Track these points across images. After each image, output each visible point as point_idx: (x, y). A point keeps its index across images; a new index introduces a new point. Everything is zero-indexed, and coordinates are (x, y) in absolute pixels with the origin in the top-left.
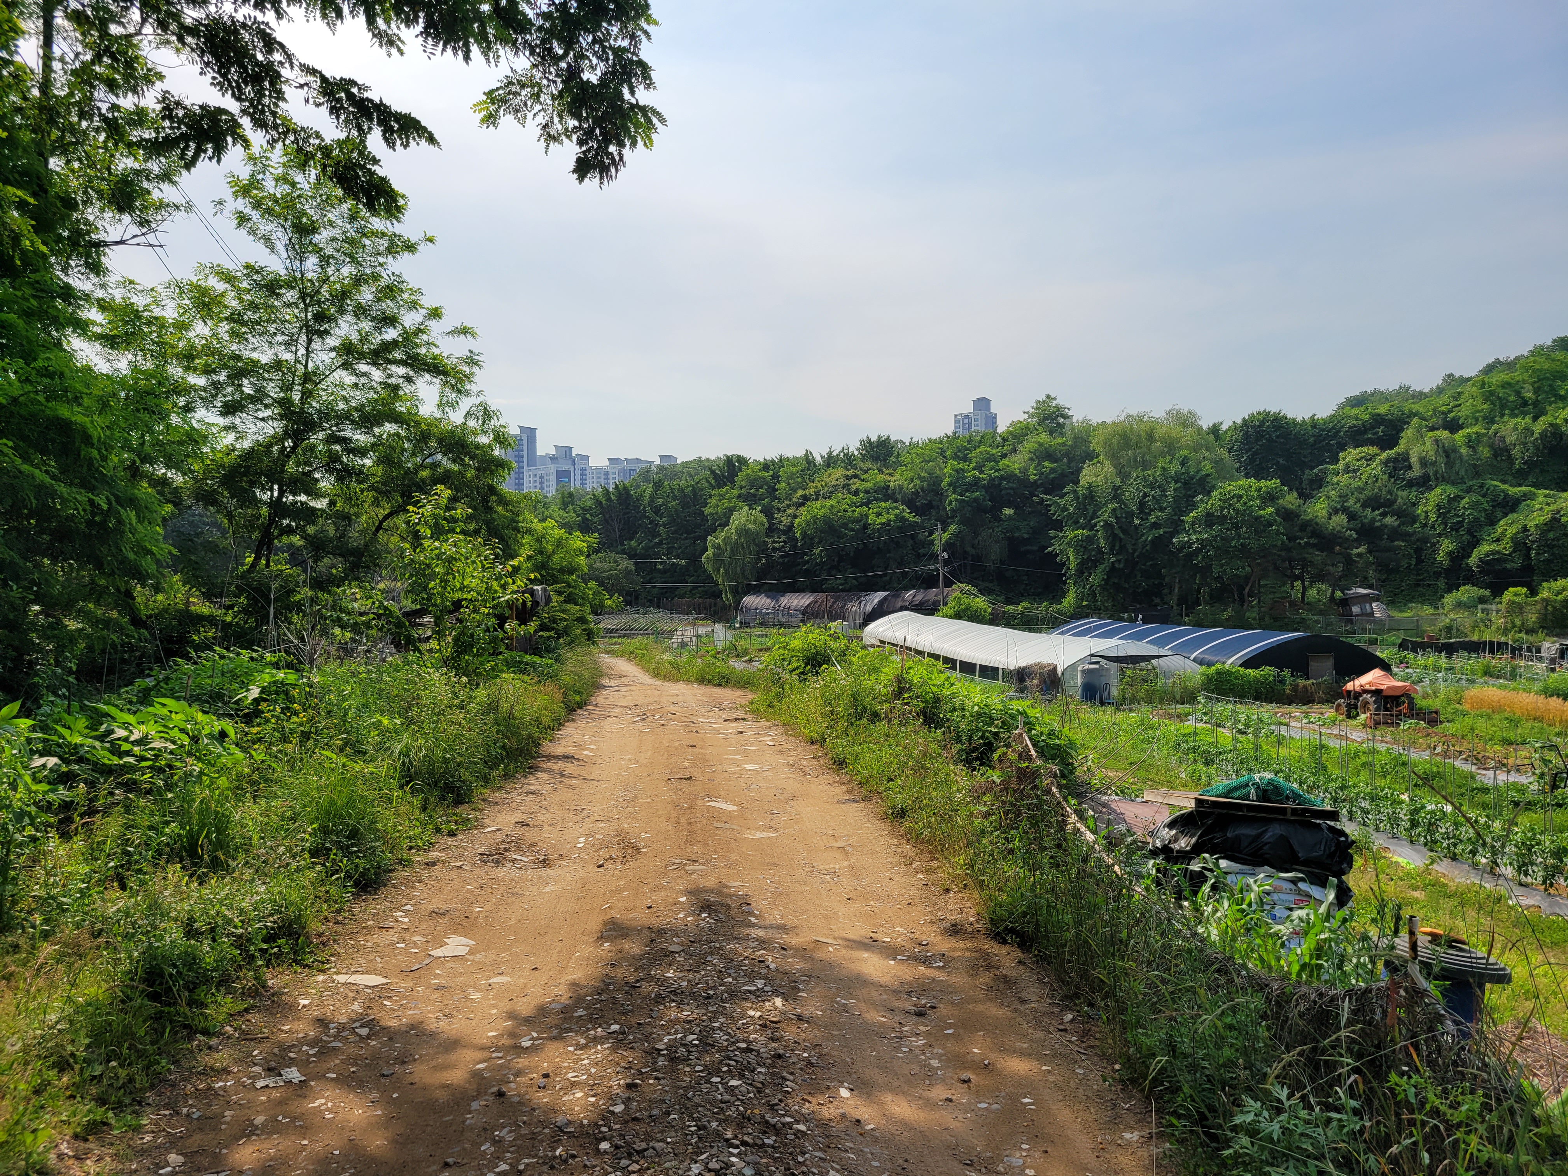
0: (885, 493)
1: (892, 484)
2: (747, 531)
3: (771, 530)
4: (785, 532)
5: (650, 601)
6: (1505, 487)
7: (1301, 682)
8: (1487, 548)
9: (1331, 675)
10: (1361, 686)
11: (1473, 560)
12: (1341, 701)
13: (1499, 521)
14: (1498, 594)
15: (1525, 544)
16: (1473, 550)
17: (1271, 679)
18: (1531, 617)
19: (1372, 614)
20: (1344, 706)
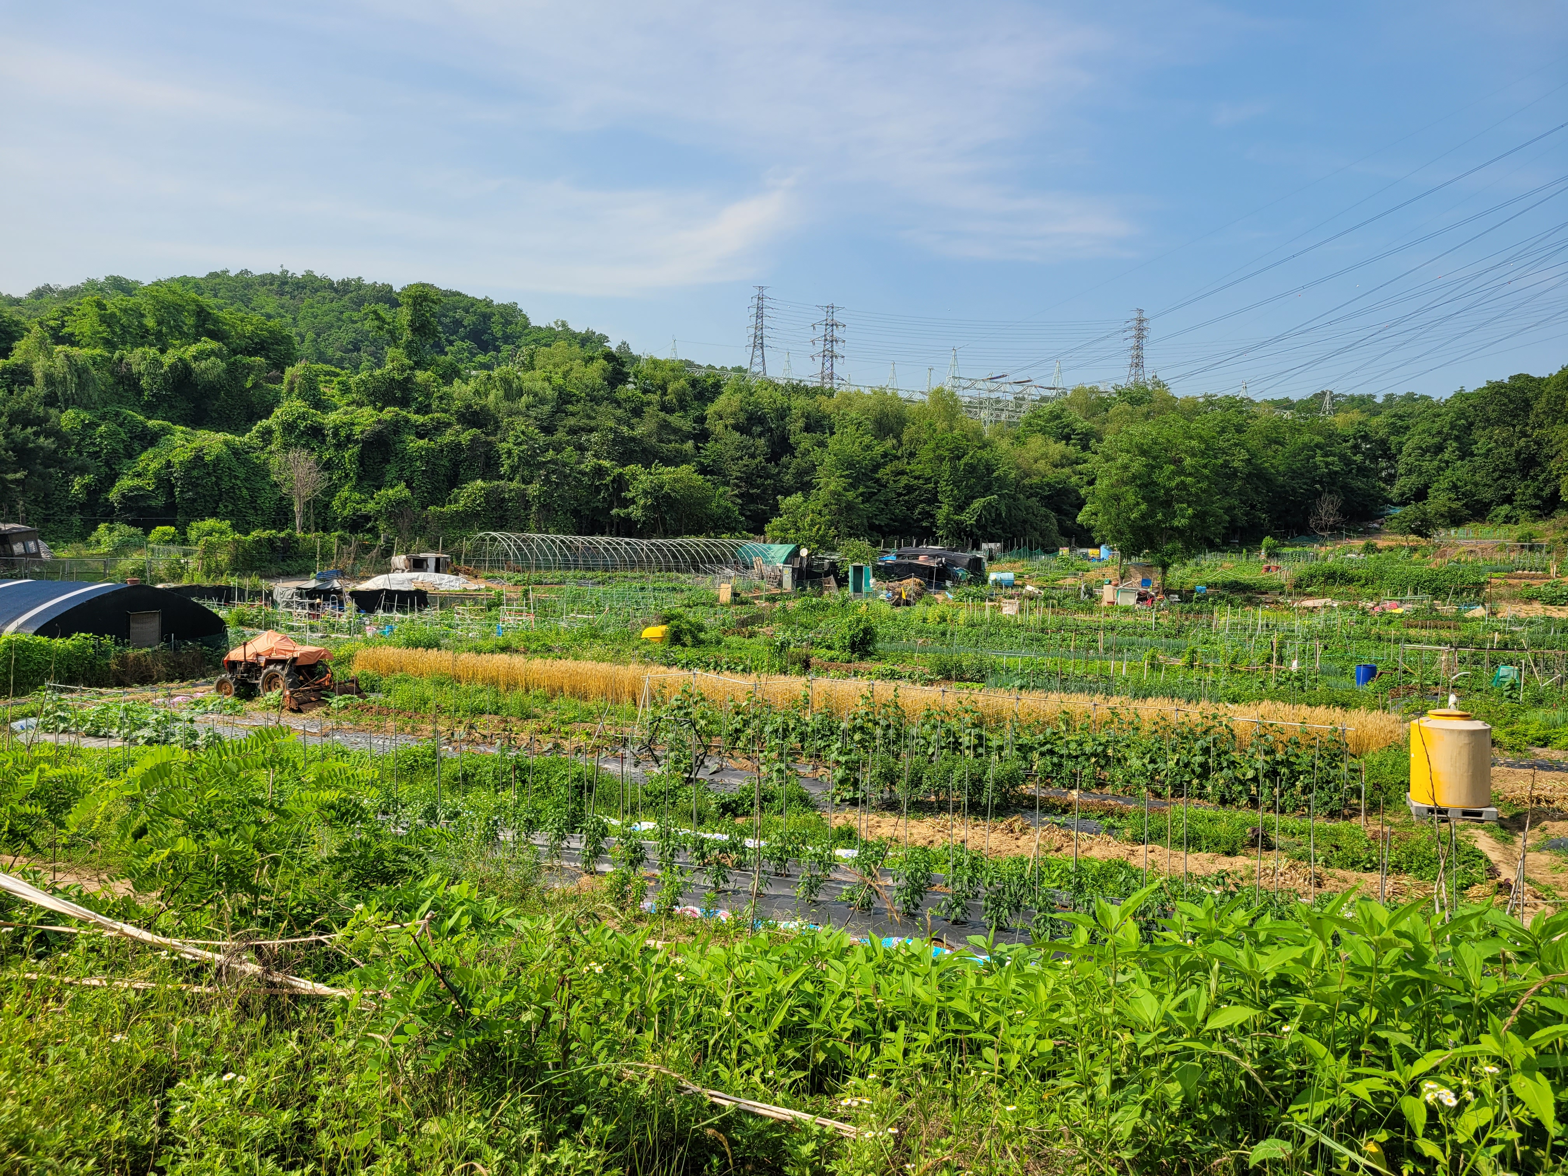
6: (141, 418)
7: (131, 652)
8: (130, 483)
9: (168, 640)
10: (258, 655)
11: (113, 495)
12: (226, 676)
13: (140, 454)
14: (147, 533)
15: (169, 481)
16: (113, 484)
17: (91, 650)
18: (223, 557)
19: (37, 554)
20: (231, 682)
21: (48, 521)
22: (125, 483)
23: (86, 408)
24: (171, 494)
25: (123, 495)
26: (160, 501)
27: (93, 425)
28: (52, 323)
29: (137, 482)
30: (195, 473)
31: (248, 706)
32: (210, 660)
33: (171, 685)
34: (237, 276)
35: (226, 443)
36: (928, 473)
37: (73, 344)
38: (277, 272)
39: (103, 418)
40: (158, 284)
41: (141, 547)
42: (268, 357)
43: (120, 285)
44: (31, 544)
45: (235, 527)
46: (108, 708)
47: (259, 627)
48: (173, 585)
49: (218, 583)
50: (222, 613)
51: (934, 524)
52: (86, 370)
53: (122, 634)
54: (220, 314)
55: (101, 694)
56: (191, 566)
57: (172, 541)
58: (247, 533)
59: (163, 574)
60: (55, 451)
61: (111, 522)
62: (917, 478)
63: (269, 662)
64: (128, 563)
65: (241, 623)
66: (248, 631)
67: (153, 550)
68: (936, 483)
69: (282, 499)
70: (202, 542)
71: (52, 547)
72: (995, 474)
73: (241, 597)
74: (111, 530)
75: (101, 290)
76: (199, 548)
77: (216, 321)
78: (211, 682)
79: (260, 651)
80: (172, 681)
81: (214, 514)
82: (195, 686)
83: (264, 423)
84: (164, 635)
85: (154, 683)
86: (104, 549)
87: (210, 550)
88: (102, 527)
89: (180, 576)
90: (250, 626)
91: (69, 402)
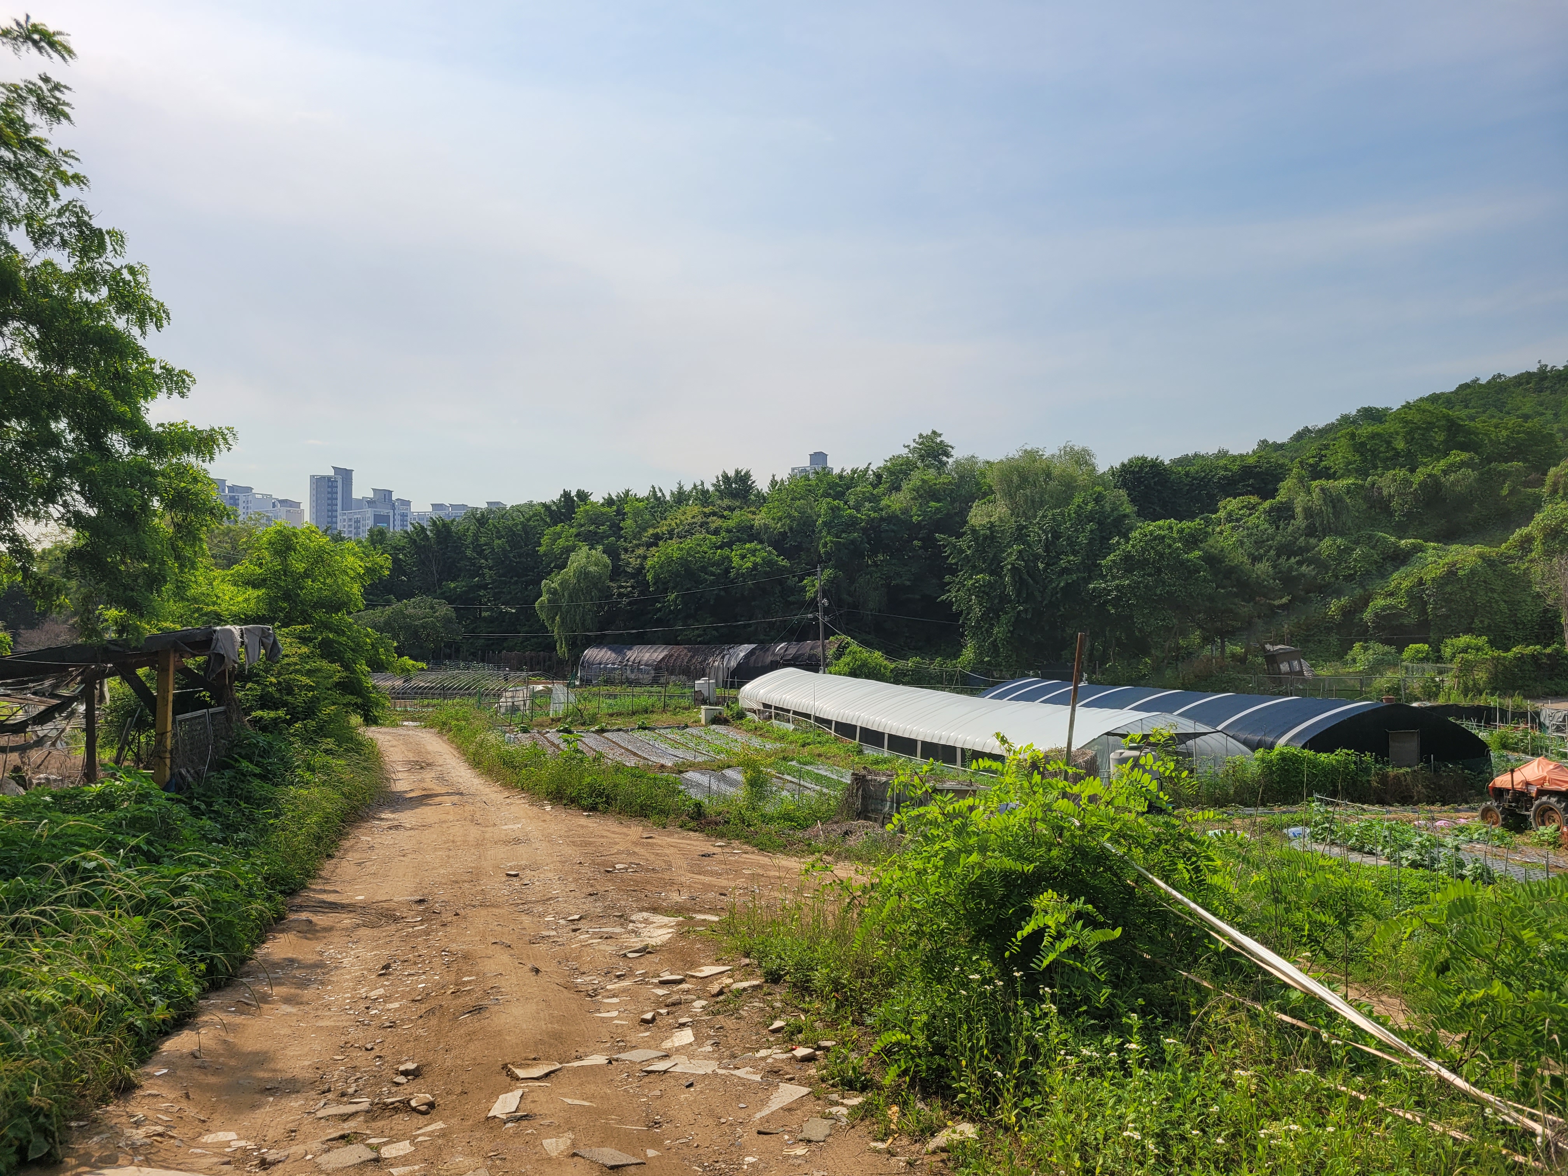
0: (748, 533)
1: (757, 523)
2: (587, 574)
3: (617, 572)
4: (632, 576)
5: (474, 654)
6: (1393, 539)
7: (1391, 771)
8: (1383, 602)
9: (1428, 761)
10: (1528, 784)
11: (1368, 615)
12: (1491, 803)
13: (1391, 574)
14: (1400, 651)
15: (1421, 598)
16: (1366, 605)
17: (1353, 766)
18: (1481, 676)
19: (1301, 672)
20: (1498, 811)
21: (1309, 641)
22: (1380, 602)
23: (1342, 534)
24: (1424, 612)
25: (1377, 615)
26: (1413, 618)
27: (1348, 550)
28: (1311, 461)
29: (1390, 601)
30: (1448, 589)
31: (1518, 839)
32: (1472, 787)
33: (1432, 808)
34: (1489, 382)
35: (1481, 556)
37: (1328, 477)
38: (1534, 369)
39: (1357, 542)
40: (1408, 406)
41: (1396, 665)
42: (1525, 460)
43: (1370, 415)
44: (1296, 663)
45: (1492, 643)
46: (1372, 825)
47: (1525, 752)
48: (1428, 704)
49: (1476, 703)
50: (1482, 735)
52: (1340, 500)
53: (1382, 752)
54: (1472, 424)
55: (1364, 810)
56: (1447, 684)
57: (1426, 659)
58: (1508, 650)
59: (1417, 692)
60: (1315, 578)
61: (1366, 641)
63: (1541, 793)
64: (1384, 681)
65: (1504, 746)
66: (1512, 756)
67: (1407, 668)
69: (1546, 611)
70: (1458, 659)
71: (1312, 666)
73: (1504, 718)
74: (1366, 649)
75: (1354, 422)
76: (1455, 666)
77: (1469, 432)
78: (1474, 809)
79: (1530, 778)
80: (1433, 804)
81: (1468, 631)
82: (1458, 811)
83: (1525, 530)
84: (1424, 754)
85: (1415, 804)
86: (1360, 667)
87: (1467, 668)
88: (1357, 645)
89: (1436, 695)
90: (1514, 750)
91: (1327, 531)
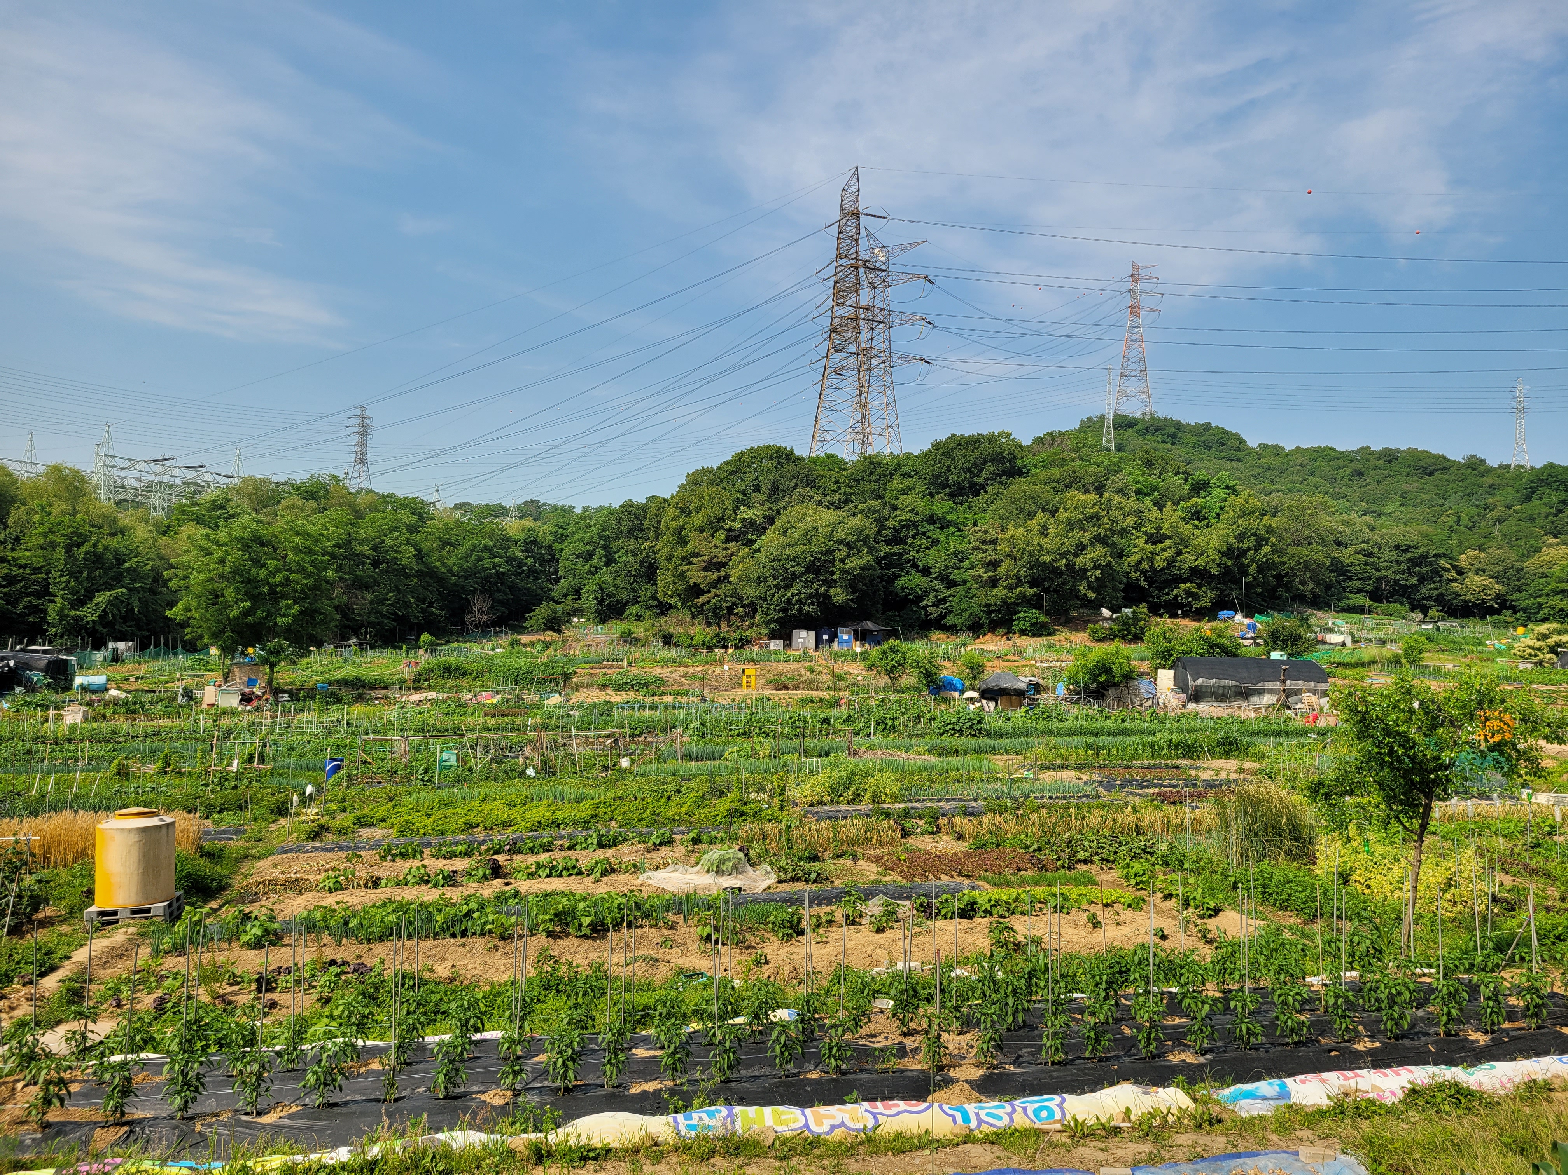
36: (39, 561)
51: (44, 620)
62: (24, 567)
68: (48, 573)
72: (127, 565)
